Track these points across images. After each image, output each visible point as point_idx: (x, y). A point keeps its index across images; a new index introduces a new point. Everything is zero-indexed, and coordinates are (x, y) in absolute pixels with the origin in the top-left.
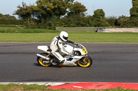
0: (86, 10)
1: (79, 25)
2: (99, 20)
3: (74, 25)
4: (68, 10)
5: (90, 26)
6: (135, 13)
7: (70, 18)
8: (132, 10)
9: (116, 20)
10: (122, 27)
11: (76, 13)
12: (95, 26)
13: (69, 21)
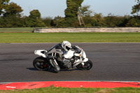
0: (22, 11)
1: (15, 25)
2: (35, 20)
3: (10, 25)
4: (3, 10)
5: (27, 27)
6: (70, 14)
7: (6, 19)
8: (66, 11)
9: (52, 21)
10: (58, 27)
11: (12, 13)
12: (32, 27)
13: (5, 21)
